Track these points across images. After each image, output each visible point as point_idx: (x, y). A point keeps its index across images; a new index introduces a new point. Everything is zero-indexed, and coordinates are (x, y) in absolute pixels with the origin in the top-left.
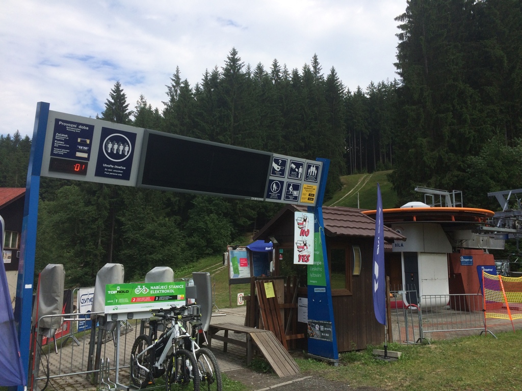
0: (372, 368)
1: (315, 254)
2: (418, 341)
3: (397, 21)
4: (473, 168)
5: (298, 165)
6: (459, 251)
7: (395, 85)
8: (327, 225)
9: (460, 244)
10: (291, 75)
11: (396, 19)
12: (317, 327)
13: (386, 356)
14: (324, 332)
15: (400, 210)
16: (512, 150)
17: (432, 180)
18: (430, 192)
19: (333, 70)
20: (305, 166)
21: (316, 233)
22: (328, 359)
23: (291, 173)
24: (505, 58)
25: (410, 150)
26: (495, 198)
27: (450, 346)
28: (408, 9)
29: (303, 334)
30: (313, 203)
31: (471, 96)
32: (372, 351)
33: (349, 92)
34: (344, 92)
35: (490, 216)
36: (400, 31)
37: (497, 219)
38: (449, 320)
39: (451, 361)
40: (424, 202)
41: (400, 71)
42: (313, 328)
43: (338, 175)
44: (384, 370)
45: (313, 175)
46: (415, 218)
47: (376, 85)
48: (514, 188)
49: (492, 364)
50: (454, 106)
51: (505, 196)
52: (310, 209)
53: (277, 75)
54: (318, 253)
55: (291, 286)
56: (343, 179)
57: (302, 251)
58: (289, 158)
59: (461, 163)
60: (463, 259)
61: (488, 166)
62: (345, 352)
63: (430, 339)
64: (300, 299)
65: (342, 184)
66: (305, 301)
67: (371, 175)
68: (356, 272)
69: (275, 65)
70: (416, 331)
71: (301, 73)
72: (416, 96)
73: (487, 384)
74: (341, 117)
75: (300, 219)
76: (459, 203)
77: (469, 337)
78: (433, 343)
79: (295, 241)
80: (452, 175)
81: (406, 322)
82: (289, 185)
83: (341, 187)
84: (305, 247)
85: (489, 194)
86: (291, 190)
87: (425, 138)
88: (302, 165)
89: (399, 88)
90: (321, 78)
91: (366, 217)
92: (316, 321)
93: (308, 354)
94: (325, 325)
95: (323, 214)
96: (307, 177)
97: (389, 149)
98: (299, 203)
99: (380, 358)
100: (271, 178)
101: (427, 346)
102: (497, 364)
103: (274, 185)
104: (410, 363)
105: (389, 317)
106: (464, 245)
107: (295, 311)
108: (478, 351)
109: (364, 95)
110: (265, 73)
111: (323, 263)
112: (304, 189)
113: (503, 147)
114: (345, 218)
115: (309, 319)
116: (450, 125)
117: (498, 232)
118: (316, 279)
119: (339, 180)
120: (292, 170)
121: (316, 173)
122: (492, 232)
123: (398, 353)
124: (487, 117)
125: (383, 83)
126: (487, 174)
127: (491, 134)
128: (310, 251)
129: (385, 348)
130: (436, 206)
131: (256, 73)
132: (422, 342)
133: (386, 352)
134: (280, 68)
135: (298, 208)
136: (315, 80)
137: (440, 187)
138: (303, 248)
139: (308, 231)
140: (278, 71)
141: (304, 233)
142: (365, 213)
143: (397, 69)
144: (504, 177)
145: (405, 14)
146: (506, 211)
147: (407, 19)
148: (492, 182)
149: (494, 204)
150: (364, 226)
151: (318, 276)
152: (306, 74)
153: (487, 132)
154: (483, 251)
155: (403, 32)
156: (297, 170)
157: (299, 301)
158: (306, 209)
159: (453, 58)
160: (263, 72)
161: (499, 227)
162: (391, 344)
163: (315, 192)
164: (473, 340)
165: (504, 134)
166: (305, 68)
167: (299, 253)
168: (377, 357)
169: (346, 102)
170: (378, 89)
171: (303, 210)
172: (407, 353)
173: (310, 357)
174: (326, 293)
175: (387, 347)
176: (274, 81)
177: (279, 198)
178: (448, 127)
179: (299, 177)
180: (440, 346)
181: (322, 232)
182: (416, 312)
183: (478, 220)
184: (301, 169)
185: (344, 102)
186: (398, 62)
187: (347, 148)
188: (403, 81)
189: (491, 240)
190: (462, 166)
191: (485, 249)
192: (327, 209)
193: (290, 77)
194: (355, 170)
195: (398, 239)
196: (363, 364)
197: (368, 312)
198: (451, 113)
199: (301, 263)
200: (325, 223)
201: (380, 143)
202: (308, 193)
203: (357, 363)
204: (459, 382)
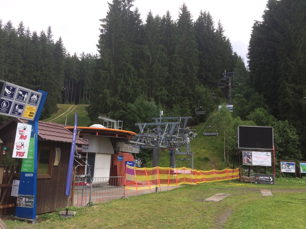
0: (57, 223)
1: (29, 152)
2: (88, 204)
3: (100, 21)
4: (130, 110)
5: (24, 93)
6: (117, 153)
7: (96, 57)
8: (40, 134)
9: (118, 149)
10: (31, 34)
11: (100, 20)
12: (24, 199)
13: (67, 214)
14: (28, 202)
15: (89, 128)
16: (148, 103)
17: (110, 113)
18: (107, 119)
19: (60, 38)
20: (30, 94)
21: (32, 138)
22: (29, 219)
23: (18, 97)
24: (151, 57)
25: (100, 95)
26: (138, 126)
27: (105, 206)
28: (107, 17)
29: (13, 204)
30: (32, 118)
31: (133, 72)
32: (59, 212)
33: (69, 54)
34: (66, 53)
35: (134, 135)
36: (102, 28)
37: (138, 137)
38: (106, 191)
39: (103, 215)
40: (103, 125)
41: (99, 49)
42: (20, 200)
43: (56, 103)
44: (64, 223)
45: (35, 100)
46: (97, 134)
47: (86, 54)
48: (148, 122)
49: (124, 215)
50: (124, 76)
51: (143, 126)
52: (29, 122)
53: (22, 32)
54: (31, 151)
55: (9, 172)
56: (59, 106)
57: (19, 149)
58: (18, 87)
59: (125, 106)
60: (119, 158)
61: (137, 110)
62: (41, 214)
63: (94, 202)
64: (15, 181)
65: (58, 109)
66: (17, 182)
67: (77, 106)
68: (56, 163)
69: (21, 25)
70: (88, 198)
71: (39, 35)
72: (106, 66)
73: (120, 226)
74: (62, 68)
75: (21, 128)
76: (120, 127)
77: (115, 200)
78: (96, 205)
79: (16, 142)
80: (120, 112)
81: (83, 193)
82: (16, 105)
83: (57, 111)
84: (22, 147)
85: (136, 124)
86: (17, 108)
87: (108, 90)
88: (27, 93)
89: (98, 59)
90: (52, 42)
91: (67, 131)
92: (23, 195)
93: (15, 217)
94: (29, 198)
95: (38, 126)
96: (30, 101)
97: (89, 92)
98: (22, 118)
99: (63, 216)
100: (2, 98)
101: (93, 207)
102: (126, 215)
103: (5, 103)
104: (80, 218)
105: (73, 191)
106: (120, 150)
107: (10, 189)
108: (118, 208)
109: (78, 58)
110: (13, 28)
111: (34, 158)
112: (26, 109)
113: (145, 101)
114: (53, 130)
115: (19, 194)
116: (121, 85)
117: (137, 144)
118: (28, 168)
119: (56, 106)
120: (19, 95)
121: (37, 99)
122: (135, 144)
123: (75, 212)
124: (139, 85)
125: (90, 54)
126: (136, 114)
127: (140, 93)
128: (26, 149)
129: (67, 210)
130: (109, 128)
131: (6, 26)
132: (90, 205)
133: (67, 212)
134: (25, 28)
135: (21, 120)
136: (48, 42)
137: (113, 118)
138: (21, 147)
139: (26, 136)
140: (23, 29)
141: (22, 137)
142: (67, 128)
143: (98, 48)
144: (144, 116)
145: (105, 19)
146: (142, 134)
147: (106, 22)
148: (138, 118)
149: (137, 130)
150: (65, 135)
151: (29, 166)
152: (42, 37)
153: (139, 92)
154: (129, 153)
155: (103, 28)
156: (23, 96)
157: (13, 182)
158: (27, 122)
159: (127, 50)
160: (12, 27)
161: (138, 142)
162: (71, 207)
163: (35, 112)
164: (117, 202)
165: (146, 95)
166: (42, 32)
167: (17, 151)
168: (61, 216)
169: (66, 60)
170: (87, 57)
171: (25, 122)
172: (80, 212)
173: (16, 219)
174: (33, 177)
175: (68, 209)
176: (19, 35)
177: (7, 112)
178: (120, 86)
179: (24, 100)
180: (99, 206)
181: (35, 137)
182: (89, 187)
183: (128, 137)
184: (26, 96)
185: (65, 60)
186: (99, 44)
187: (64, 88)
188: (101, 56)
189: (133, 148)
190: (125, 108)
191: (130, 153)
192: (42, 123)
193: (31, 35)
194: (68, 102)
195: (84, 145)
196: (51, 221)
197: (60, 188)
198: (123, 79)
199: (18, 157)
200: (39, 132)
201: (84, 88)
202: (29, 112)
203: (48, 221)
204: (105, 226)
